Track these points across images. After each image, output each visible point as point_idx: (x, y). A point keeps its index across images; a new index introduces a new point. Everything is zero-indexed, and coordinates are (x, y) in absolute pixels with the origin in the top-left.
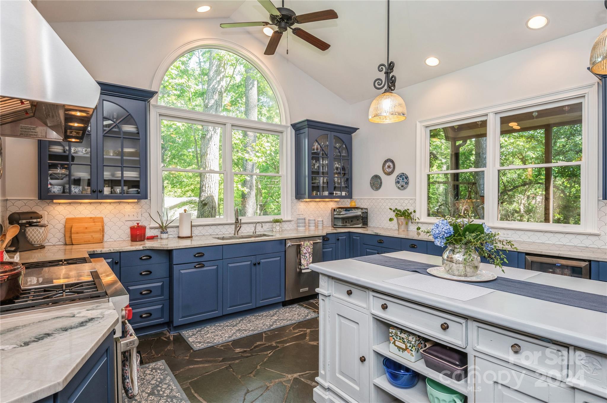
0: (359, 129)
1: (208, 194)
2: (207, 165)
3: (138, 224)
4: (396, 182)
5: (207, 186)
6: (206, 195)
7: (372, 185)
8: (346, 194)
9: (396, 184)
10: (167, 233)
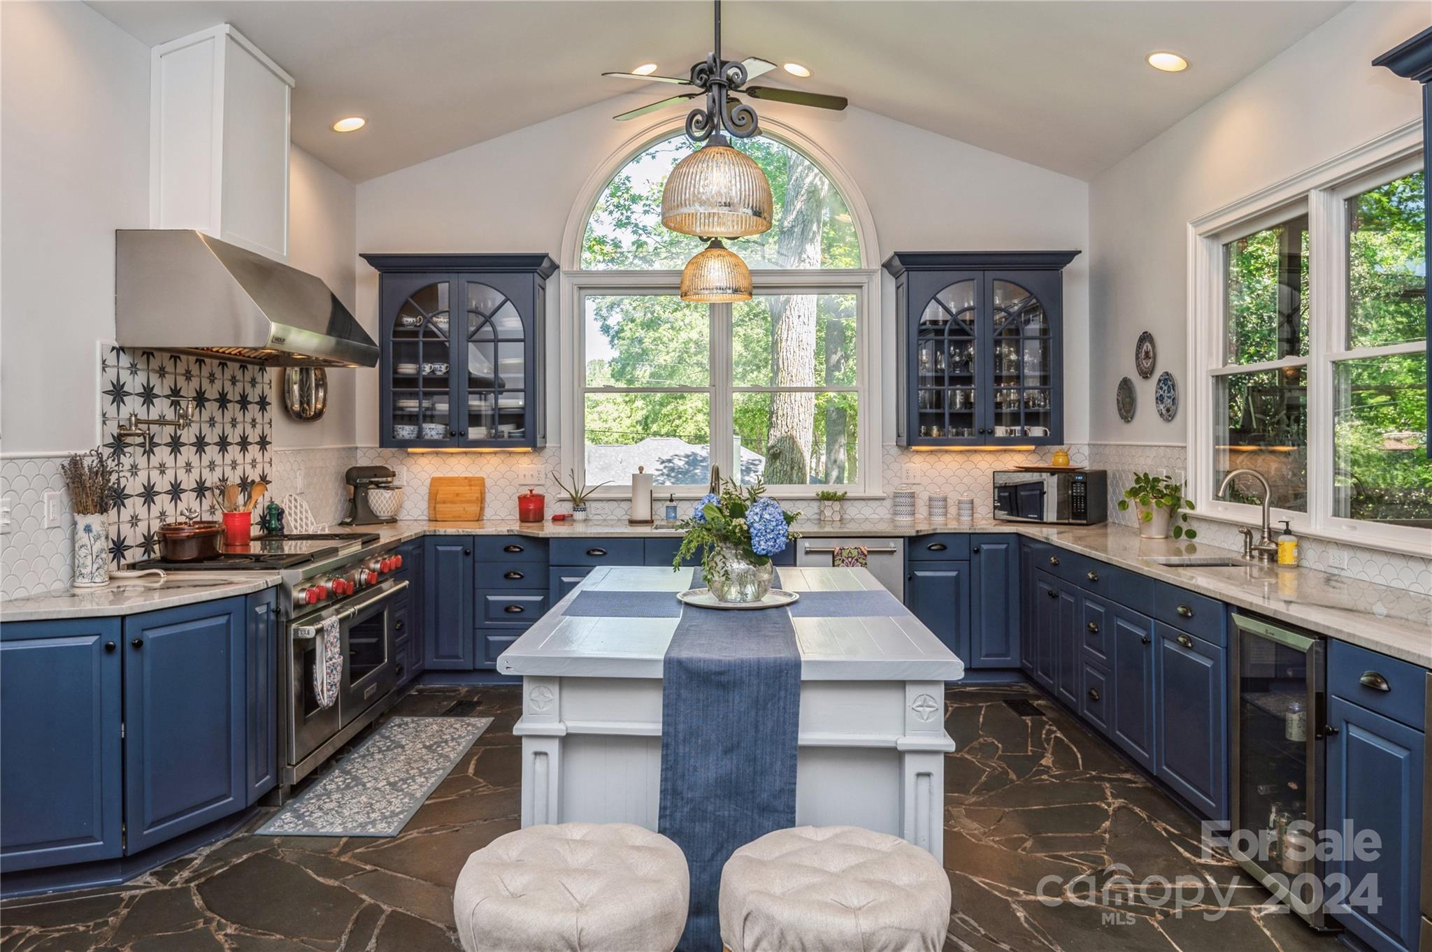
0: (1080, 252)
1: (783, 432)
2: (781, 366)
3: (531, 491)
4: (1157, 399)
5: (780, 413)
6: (778, 434)
7: (1121, 405)
8: (1046, 432)
9: (1157, 403)
10: (584, 510)
